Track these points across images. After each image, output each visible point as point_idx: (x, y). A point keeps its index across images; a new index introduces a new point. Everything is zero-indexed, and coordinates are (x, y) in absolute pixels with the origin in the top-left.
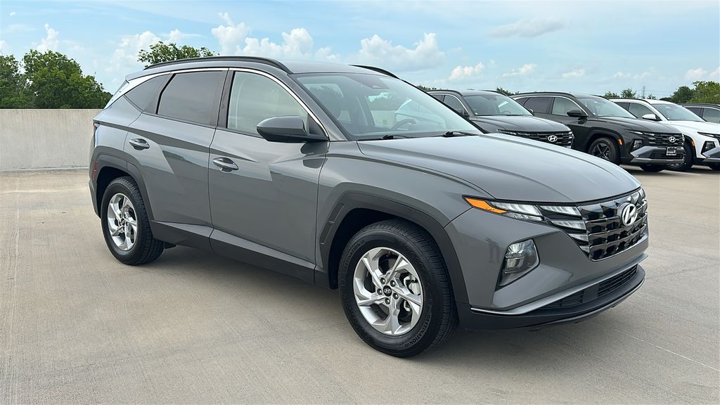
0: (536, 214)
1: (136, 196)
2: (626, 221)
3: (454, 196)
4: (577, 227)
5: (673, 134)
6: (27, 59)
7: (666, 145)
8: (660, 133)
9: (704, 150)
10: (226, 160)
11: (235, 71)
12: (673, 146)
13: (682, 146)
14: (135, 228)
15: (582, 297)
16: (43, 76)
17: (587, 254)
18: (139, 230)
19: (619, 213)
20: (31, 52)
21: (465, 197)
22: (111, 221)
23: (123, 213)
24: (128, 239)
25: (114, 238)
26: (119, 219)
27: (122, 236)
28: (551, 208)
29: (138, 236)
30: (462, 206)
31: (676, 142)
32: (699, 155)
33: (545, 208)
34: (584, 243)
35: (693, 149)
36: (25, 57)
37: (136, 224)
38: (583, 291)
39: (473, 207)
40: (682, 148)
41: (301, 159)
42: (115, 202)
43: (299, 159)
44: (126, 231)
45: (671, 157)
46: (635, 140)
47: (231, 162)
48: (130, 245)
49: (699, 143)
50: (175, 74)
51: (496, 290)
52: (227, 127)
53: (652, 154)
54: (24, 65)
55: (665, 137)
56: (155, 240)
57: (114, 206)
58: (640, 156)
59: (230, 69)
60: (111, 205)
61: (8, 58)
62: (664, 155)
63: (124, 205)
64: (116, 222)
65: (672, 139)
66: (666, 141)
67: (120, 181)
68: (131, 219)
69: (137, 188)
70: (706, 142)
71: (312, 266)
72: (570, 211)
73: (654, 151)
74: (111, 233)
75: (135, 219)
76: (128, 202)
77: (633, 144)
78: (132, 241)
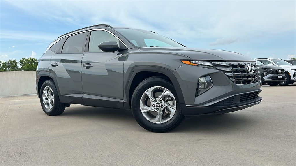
0: (210, 65)
1: (53, 87)
2: (249, 71)
3: (176, 60)
4: (228, 70)
5: (280, 69)
6: (21, 61)
7: (277, 74)
8: (274, 69)
9: (294, 76)
10: (88, 64)
11: (91, 31)
12: (280, 74)
13: (284, 74)
14: (53, 100)
15: (233, 99)
16: (28, 67)
17: (233, 82)
18: (54, 100)
19: (246, 67)
20: (23, 59)
21: (181, 60)
22: (44, 98)
23: (49, 94)
24: (50, 105)
25: (45, 105)
26: (47, 97)
27: (48, 104)
28: (216, 63)
29: (54, 103)
30: (180, 64)
31: (282, 72)
32: (292, 78)
33: (214, 62)
34: (232, 77)
35: (289, 76)
36: (20, 61)
37: (54, 98)
38: (233, 96)
39: (184, 64)
40: (285, 75)
41: (117, 58)
42: (46, 90)
43: (116, 58)
44: (50, 101)
45: (280, 79)
46: (264, 72)
47: (90, 64)
48: (51, 107)
49: (292, 73)
50: (69, 37)
51: (196, 97)
52: (88, 52)
53: (272, 78)
54: (20, 64)
55: (277, 70)
56: (61, 103)
57: (45, 92)
58: (267, 78)
59: (90, 30)
60: (44, 91)
61: (13, 61)
62: (277, 78)
63: (49, 91)
64: (46, 99)
65: (280, 71)
66: (277, 72)
67: (48, 82)
68: (52, 96)
69: (54, 83)
70: (295, 73)
71: (123, 101)
72: (224, 64)
73: (273, 76)
74: (44, 103)
75: (53, 96)
76: (51, 89)
77: (264, 74)
78: (52, 106)
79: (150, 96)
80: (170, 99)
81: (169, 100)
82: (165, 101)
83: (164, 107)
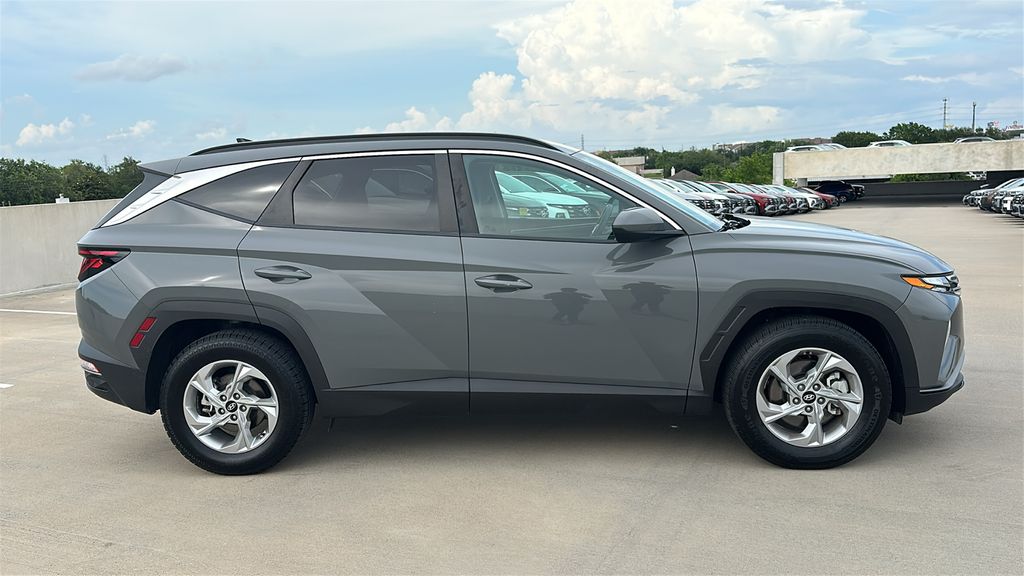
79: (783, 377)
80: (838, 375)
81: (837, 380)
82: (825, 384)
83: (827, 400)
